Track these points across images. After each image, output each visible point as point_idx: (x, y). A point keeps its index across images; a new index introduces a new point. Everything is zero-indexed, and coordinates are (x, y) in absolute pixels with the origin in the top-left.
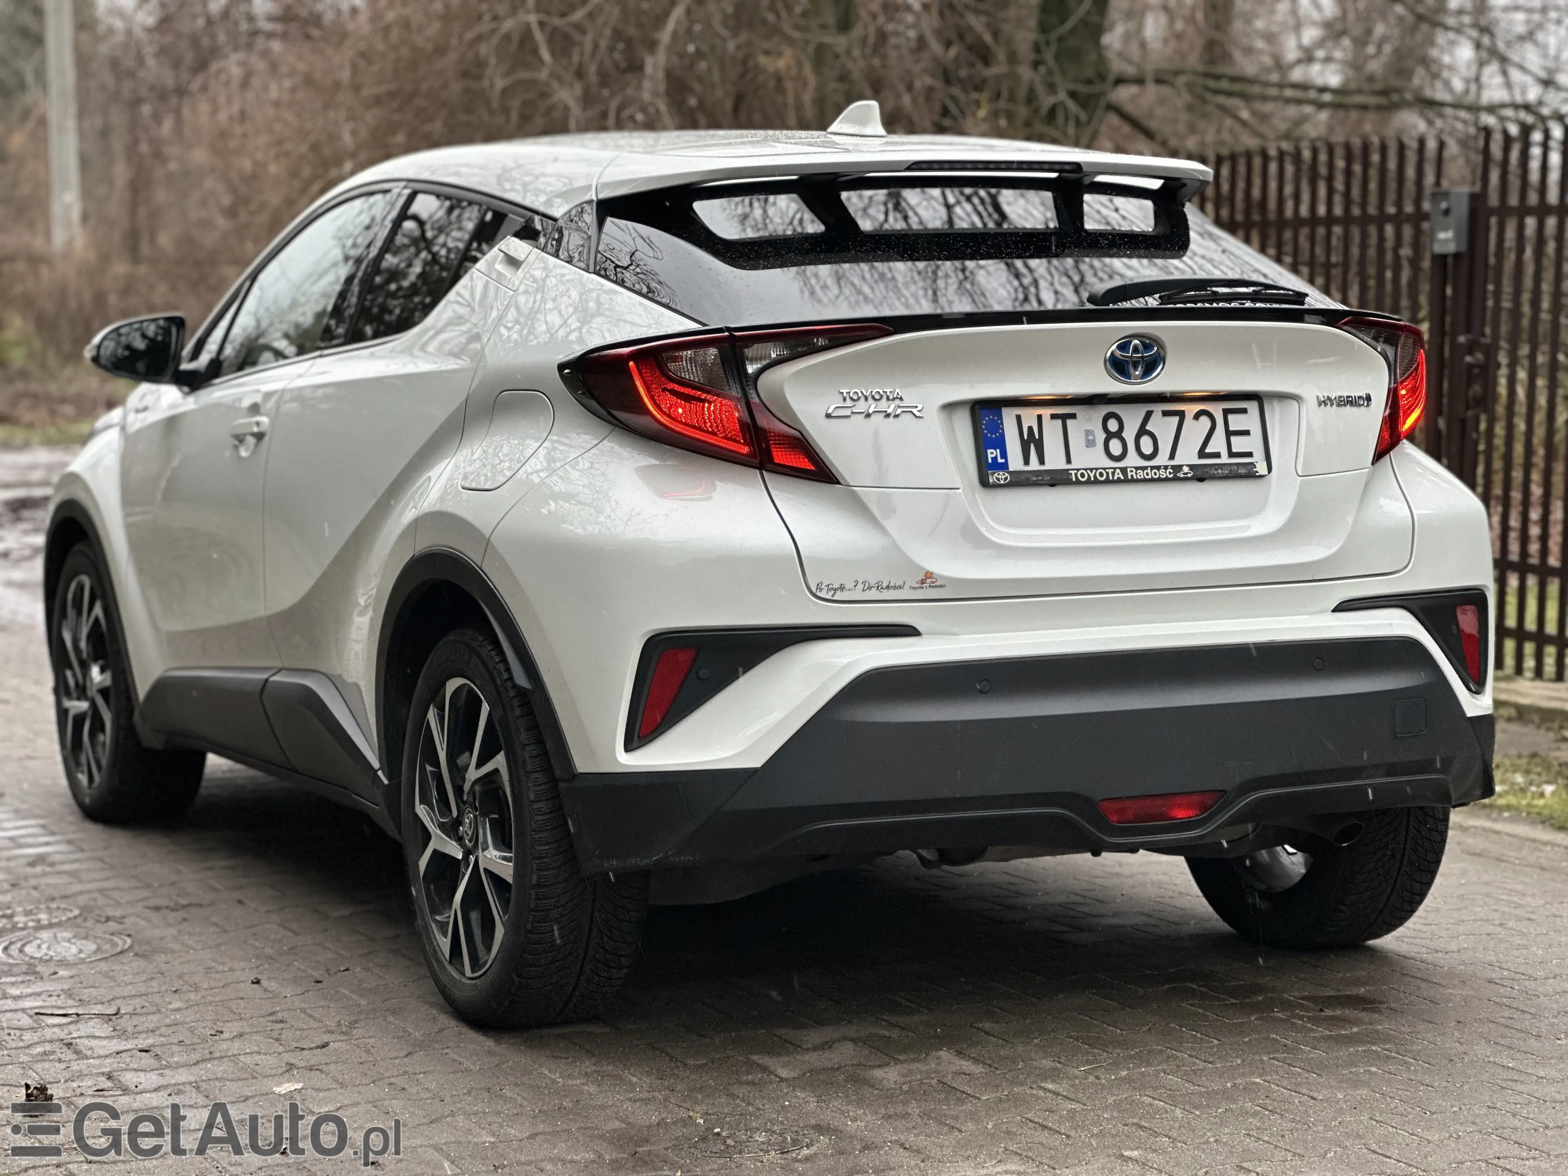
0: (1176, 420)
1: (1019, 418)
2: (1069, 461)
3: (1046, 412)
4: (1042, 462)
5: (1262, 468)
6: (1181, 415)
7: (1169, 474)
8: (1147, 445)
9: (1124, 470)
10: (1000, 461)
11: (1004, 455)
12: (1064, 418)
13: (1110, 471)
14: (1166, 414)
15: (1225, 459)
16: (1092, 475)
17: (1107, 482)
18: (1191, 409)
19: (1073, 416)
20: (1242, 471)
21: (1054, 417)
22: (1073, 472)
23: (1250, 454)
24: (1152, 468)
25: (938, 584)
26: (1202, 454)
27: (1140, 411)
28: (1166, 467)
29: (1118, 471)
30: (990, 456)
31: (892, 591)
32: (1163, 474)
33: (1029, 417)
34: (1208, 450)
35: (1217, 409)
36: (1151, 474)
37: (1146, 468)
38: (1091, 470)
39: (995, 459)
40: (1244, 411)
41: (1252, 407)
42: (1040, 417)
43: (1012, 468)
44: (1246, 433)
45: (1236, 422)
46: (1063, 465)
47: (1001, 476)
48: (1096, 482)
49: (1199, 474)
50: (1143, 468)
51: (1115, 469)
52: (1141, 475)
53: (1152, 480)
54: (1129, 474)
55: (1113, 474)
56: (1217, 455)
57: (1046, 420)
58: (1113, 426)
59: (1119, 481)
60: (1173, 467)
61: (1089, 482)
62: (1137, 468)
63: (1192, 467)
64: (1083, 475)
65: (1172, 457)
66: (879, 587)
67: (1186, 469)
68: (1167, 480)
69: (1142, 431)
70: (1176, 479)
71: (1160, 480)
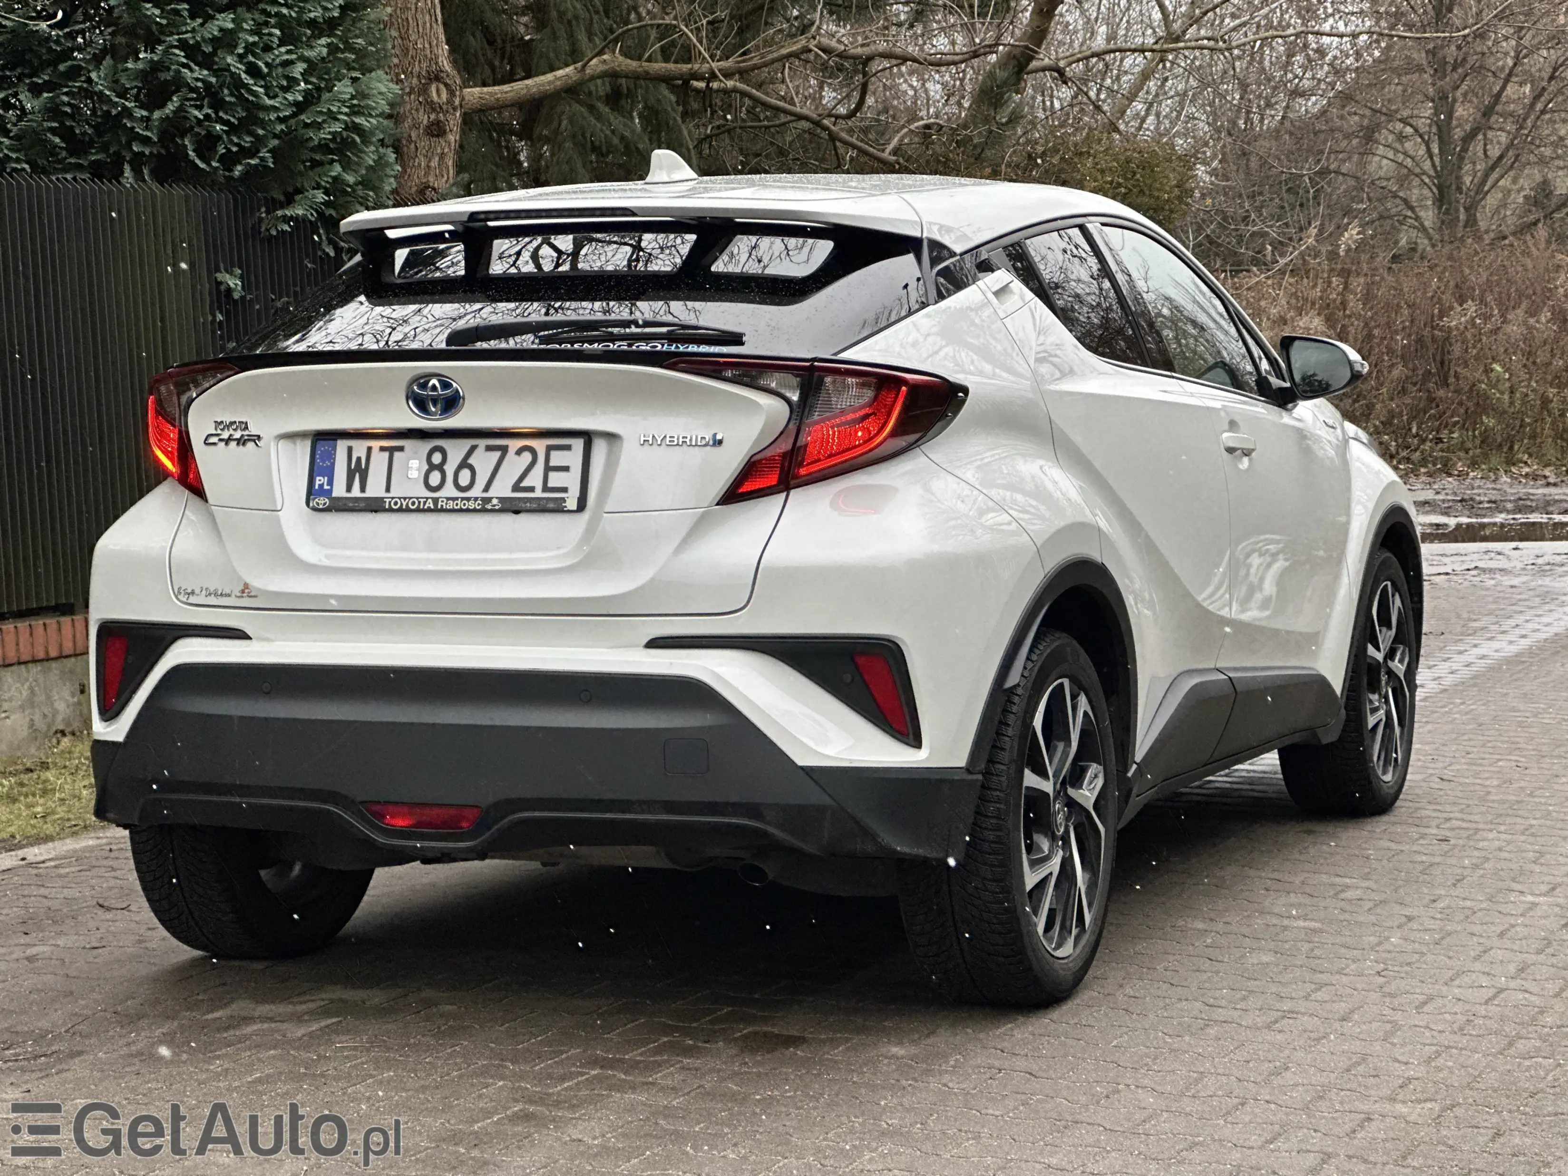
0: (498, 454)
1: (350, 450)
2: (388, 490)
3: (376, 444)
4: (363, 490)
5: (572, 504)
6: (504, 450)
7: (477, 505)
8: (465, 477)
9: (435, 501)
10: (326, 487)
11: (331, 483)
12: (392, 450)
13: (422, 500)
14: (489, 448)
15: (538, 493)
16: (404, 504)
17: (418, 510)
18: (514, 444)
19: (401, 449)
20: (551, 505)
21: (382, 449)
22: (387, 500)
23: (565, 490)
24: (463, 499)
25: (252, 594)
26: (516, 488)
27: (465, 445)
28: (476, 499)
29: (430, 501)
30: (317, 483)
31: (224, 599)
32: (472, 505)
33: (360, 448)
34: (522, 485)
35: (540, 445)
36: (461, 505)
37: (457, 499)
38: (405, 499)
39: (321, 486)
40: (568, 448)
41: (578, 444)
42: (369, 449)
43: (335, 494)
44: (566, 469)
45: (557, 458)
46: (382, 494)
47: (322, 501)
48: (408, 510)
49: (507, 506)
50: (454, 499)
51: (427, 498)
52: (451, 505)
53: (461, 510)
54: (440, 504)
55: (425, 503)
56: (532, 489)
57: (375, 452)
58: (437, 458)
59: (429, 510)
60: (483, 499)
61: (400, 510)
62: (448, 499)
63: (501, 500)
64: (396, 503)
65: (486, 489)
66: (216, 595)
67: (495, 501)
68: (475, 510)
69: (464, 464)
70: (484, 510)
71: (468, 510)
